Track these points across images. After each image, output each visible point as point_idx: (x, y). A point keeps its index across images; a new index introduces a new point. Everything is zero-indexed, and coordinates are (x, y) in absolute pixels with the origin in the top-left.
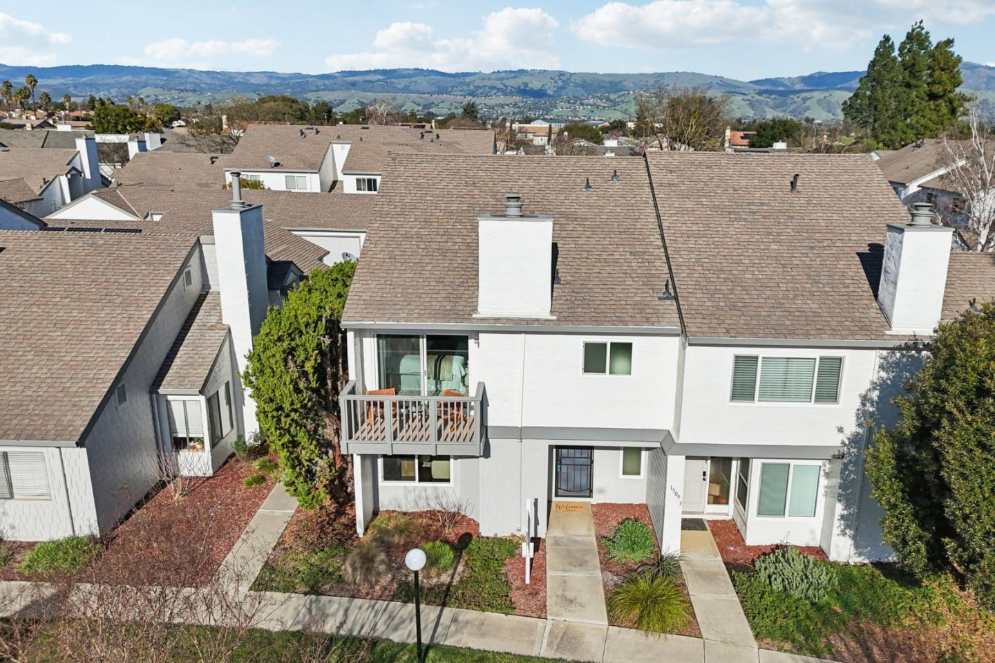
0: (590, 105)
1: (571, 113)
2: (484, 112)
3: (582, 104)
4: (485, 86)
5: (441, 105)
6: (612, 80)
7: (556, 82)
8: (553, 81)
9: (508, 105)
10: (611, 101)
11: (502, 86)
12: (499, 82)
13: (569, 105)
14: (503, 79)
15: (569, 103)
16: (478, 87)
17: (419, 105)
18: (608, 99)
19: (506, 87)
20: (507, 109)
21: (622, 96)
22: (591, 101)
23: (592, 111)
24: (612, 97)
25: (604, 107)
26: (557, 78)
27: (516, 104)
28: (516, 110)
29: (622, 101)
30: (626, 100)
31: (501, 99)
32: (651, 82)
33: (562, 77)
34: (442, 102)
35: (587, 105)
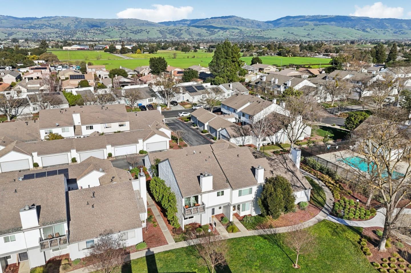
0: (92, 33)
1: (84, 37)
2: (41, 36)
3: (89, 32)
4: (39, 24)
5: (18, 33)
6: (101, 21)
7: (74, 22)
8: (73, 22)
9: (53, 33)
10: (102, 31)
11: (48, 24)
12: (47, 22)
13: (83, 33)
14: (48, 21)
15: (82, 32)
16: (36, 24)
17: (6, 34)
18: (100, 30)
19: (51, 24)
20: (52, 35)
21: (106, 29)
22: (93, 31)
23: (94, 36)
24: (102, 29)
25: (99, 34)
26: (75, 21)
27: (57, 32)
28: (58, 35)
29: (107, 31)
30: (108, 31)
31: (49, 30)
32: (118, 23)
33: (77, 20)
34: (18, 32)
35: (91, 33)
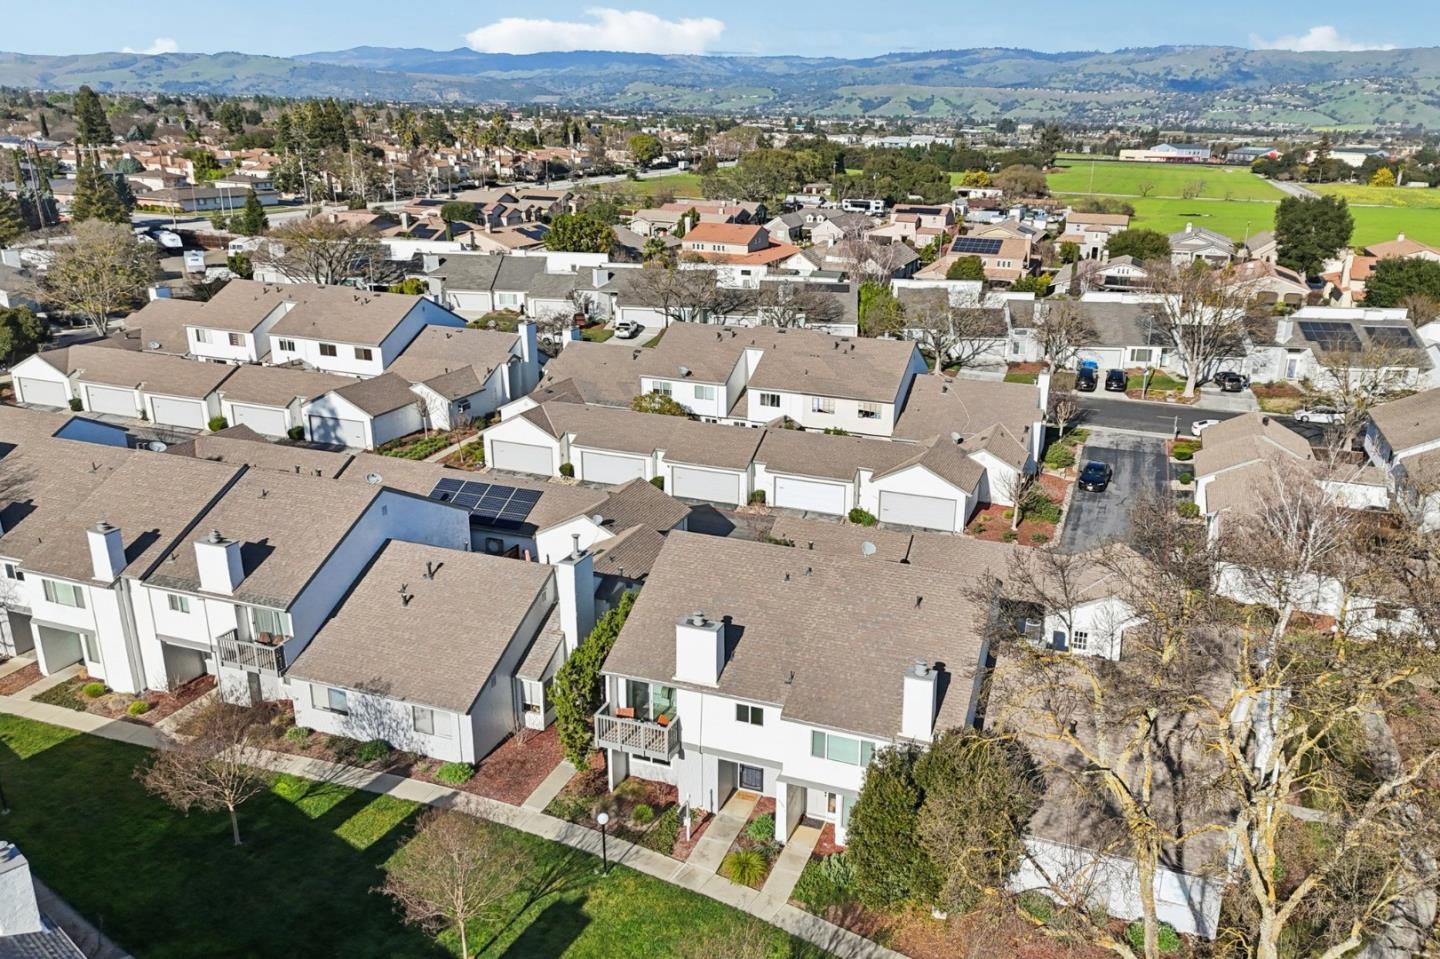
0: (1271, 103)
1: (1238, 117)
2: (1095, 114)
3: (1258, 102)
4: (1101, 74)
5: (1028, 104)
6: (1316, 61)
7: (1218, 66)
8: (1214, 64)
9: (1134, 104)
10: (1310, 97)
11: (1128, 74)
12: (1126, 67)
13: (1236, 103)
14: (1133, 61)
15: (1236, 99)
16: (1091, 75)
17: (996, 104)
18: (1304, 94)
19: (1136, 74)
20: (1132, 110)
21: (1329, 88)
22: (1274, 98)
23: (1275, 114)
24: (1312, 90)
25: (1296, 107)
26: (1222, 59)
27: (1147, 102)
28: (1147, 111)
29: (1329, 97)
30: (1337, 95)
31: (1131, 92)
32: (1386, 64)
33: (1230, 58)
34: (1032, 99)
35: (1266, 103)
